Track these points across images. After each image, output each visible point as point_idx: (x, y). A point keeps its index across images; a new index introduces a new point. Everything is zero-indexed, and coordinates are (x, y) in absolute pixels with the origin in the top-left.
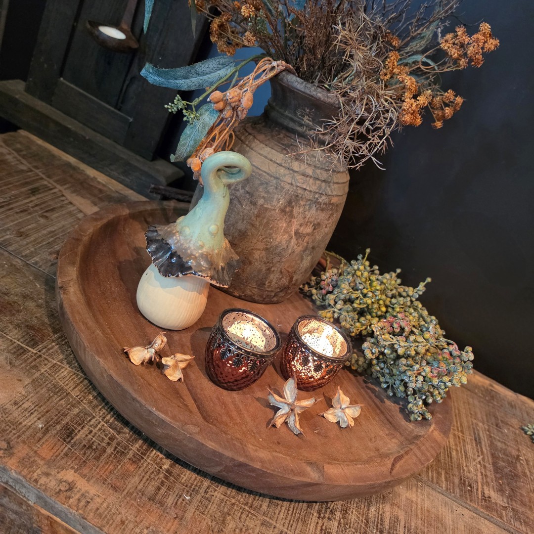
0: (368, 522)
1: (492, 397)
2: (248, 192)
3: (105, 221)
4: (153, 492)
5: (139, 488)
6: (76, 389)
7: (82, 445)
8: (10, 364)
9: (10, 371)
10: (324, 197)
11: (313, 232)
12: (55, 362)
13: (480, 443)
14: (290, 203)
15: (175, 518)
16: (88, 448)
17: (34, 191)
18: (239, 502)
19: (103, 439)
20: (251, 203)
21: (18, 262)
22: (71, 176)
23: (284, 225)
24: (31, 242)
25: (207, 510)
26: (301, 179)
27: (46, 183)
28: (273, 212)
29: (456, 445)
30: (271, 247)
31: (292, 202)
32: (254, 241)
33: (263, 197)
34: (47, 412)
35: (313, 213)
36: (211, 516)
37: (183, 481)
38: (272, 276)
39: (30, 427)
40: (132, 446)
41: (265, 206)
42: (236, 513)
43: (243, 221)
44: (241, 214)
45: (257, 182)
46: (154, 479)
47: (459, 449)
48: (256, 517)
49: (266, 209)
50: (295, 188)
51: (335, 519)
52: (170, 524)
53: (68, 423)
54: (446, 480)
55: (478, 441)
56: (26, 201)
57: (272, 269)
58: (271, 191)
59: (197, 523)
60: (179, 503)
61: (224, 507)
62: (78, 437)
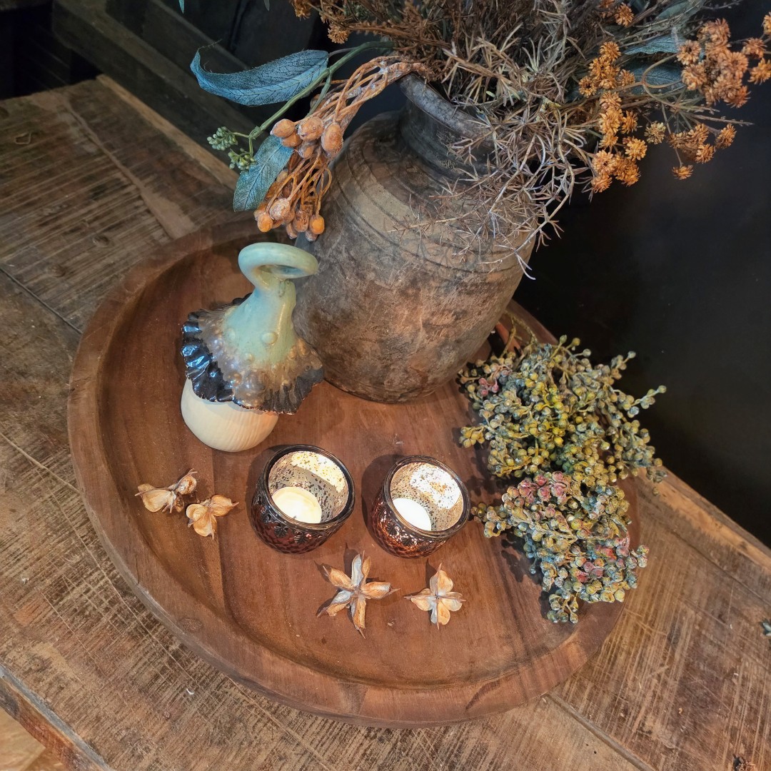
0: (437, 750)
1: (735, 567)
2: (353, 259)
3: (169, 264)
4: (147, 682)
5: (132, 674)
6: (84, 526)
7: (72, 609)
8: (6, 485)
9: (5, 496)
10: (471, 276)
11: (454, 322)
12: (66, 483)
13: (675, 644)
14: (414, 283)
15: (167, 719)
16: (78, 614)
17: (98, 193)
18: (260, 704)
19: (101, 602)
20: (357, 274)
21: (51, 319)
22: (160, 160)
23: (406, 313)
24: (76, 284)
25: (212, 713)
26: (433, 248)
27: (118, 175)
28: (389, 293)
29: (631, 644)
30: (387, 340)
31: (417, 281)
32: (363, 328)
33: (374, 270)
34: (38, 559)
35: (453, 298)
36: (216, 721)
37: (192, 669)
38: (392, 375)
39: (12, 579)
40: (137, 614)
41: (377, 283)
42: (251, 720)
43: (346, 299)
44: (344, 288)
45: (366, 246)
46: (154, 664)
47: (633, 651)
48: (278, 727)
49: (379, 288)
50: (422, 261)
51: (389, 741)
52: (158, 726)
53: (61, 576)
54: (589, 699)
55: (672, 640)
56: (83, 211)
57: (392, 367)
58: (386, 262)
59: (195, 728)
60: (178, 698)
61: (237, 710)
62: (69, 598)
